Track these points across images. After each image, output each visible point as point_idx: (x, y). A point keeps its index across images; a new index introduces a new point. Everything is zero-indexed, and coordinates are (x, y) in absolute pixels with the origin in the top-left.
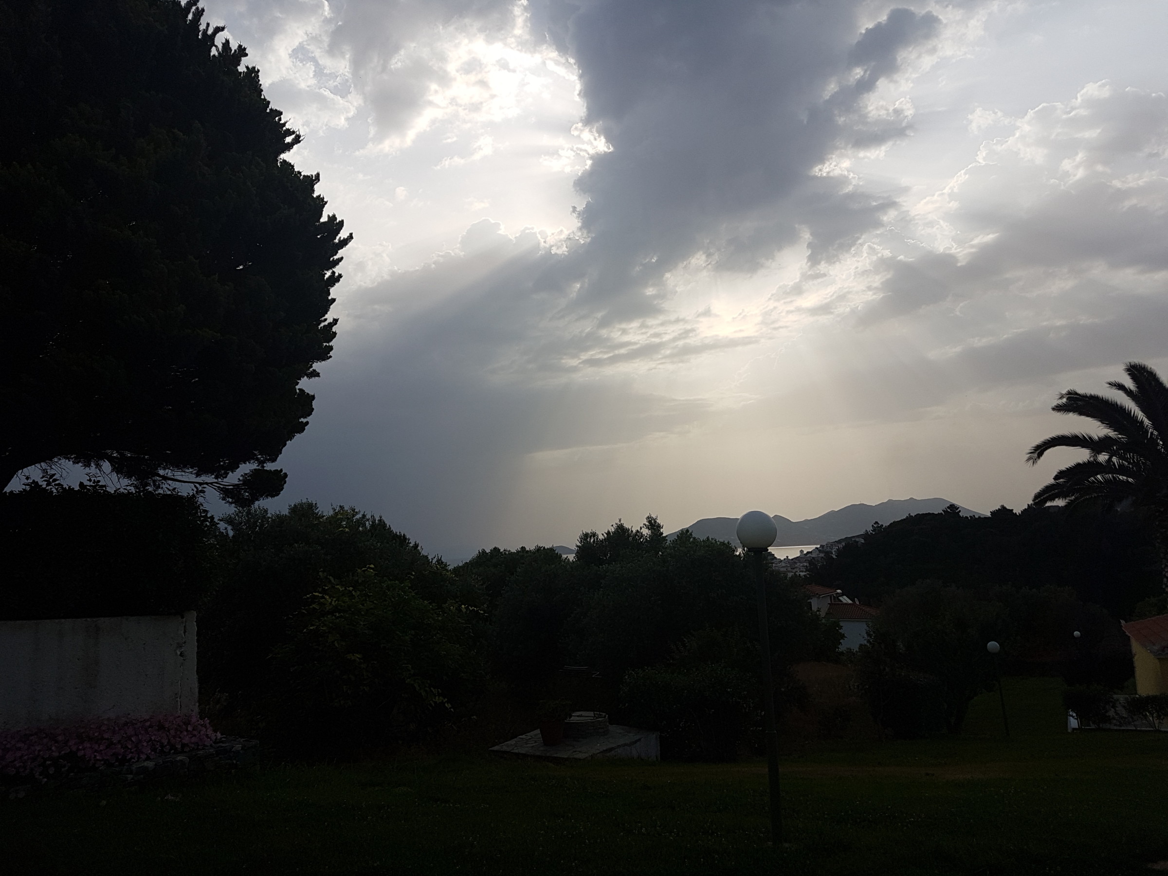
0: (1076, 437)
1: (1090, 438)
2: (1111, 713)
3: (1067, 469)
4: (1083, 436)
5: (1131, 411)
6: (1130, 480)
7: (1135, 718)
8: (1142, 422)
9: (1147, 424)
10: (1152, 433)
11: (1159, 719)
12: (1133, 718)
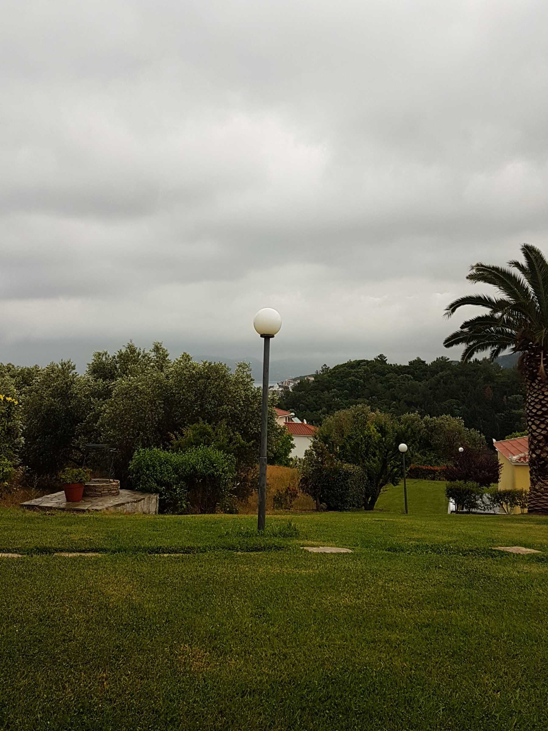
0: (480, 298)
2: (479, 501)
3: (471, 320)
6: (514, 332)
7: (495, 505)
8: (527, 289)
9: (530, 290)
10: (533, 297)
11: (511, 507)
12: (493, 505)
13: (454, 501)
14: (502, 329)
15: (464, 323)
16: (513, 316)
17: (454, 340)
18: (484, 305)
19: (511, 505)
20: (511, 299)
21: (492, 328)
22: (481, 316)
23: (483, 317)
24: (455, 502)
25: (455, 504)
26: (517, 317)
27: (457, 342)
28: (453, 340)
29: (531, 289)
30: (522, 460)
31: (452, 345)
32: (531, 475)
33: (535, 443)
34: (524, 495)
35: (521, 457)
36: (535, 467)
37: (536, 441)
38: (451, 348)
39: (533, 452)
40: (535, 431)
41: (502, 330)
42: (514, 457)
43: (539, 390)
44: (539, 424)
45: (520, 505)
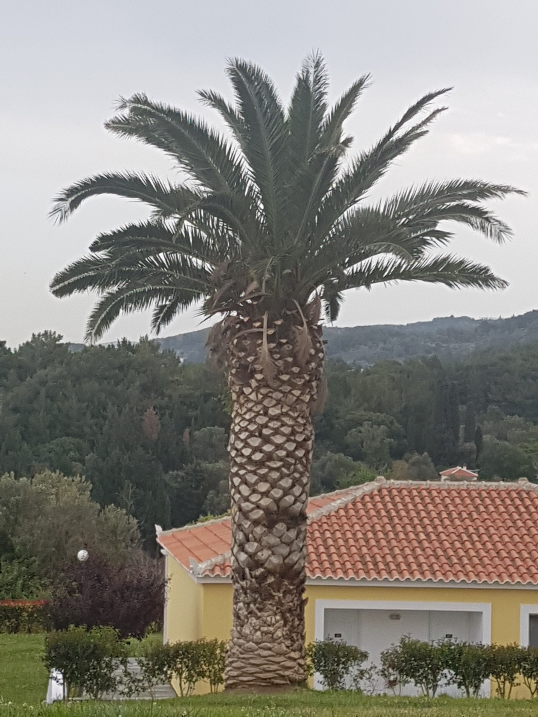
0: (135, 181)
1: (158, 185)
2: (118, 673)
3: (114, 233)
4: (148, 181)
5: (225, 146)
6: (208, 266)
7: (154, 680)
8: (239, 167)
9: (246, 170)
10: (251, 188)
11: (190, 681)
12: (150, 681)
13: (60, 676)
14: (183, 258)
15: (100, 239)
16: (207, 230)
17: (76, 278)
18: (144, 199)
19: (190, 679)
20: (202, 188)
21: (161, 255)
22: (137, 224)
23: (142, 227)
24: (64, 678)
25: (63, 684)
26: (217, 233)
27: (81, 285)
28: (72, 280)
29: (246, 168)
30: (218, 571)
31: (70, 292)
32: (236, 603)
33: (246, 526)
34: (218, 651)
35: (216, 565)
36: (244, 583)
37: (249, 523)
38: (67, 298)
39: (242, 548)
40: (247, 499)
41: (184, 260)
42: (200, 565)
43: (257, 403)
44: (256, 483)
45: (209, 677)
